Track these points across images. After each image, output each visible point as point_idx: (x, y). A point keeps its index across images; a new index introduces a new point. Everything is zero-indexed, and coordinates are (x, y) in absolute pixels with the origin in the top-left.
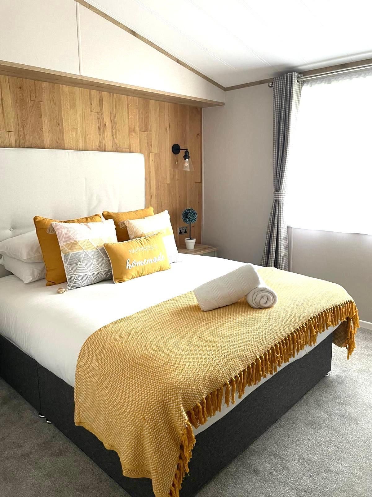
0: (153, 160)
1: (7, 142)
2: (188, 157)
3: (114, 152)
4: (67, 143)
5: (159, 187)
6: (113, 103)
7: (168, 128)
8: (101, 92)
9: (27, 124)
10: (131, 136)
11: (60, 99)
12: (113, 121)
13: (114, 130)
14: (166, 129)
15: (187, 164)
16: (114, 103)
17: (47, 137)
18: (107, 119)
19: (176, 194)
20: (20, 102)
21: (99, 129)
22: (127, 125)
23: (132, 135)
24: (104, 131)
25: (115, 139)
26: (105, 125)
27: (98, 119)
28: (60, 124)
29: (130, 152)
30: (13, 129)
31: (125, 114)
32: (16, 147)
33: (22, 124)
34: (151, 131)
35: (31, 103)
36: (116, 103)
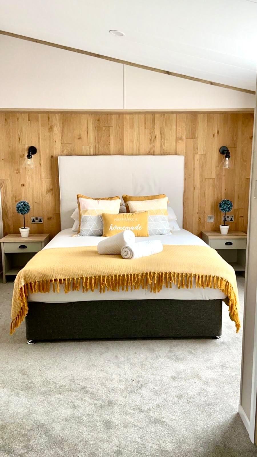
0: (198, 160)
1: (88, 152)
2: (228, 157)
3: (161, 155)
4: (125, 151)
5: (202, 180)
6: (163, 121)
7: (216, 134)
8: (154, 115)
9: (101, 141)
10: (177, 143)
11: (123, 123)
12: (162, 134)
13: (163, 140)
14: (214, 135)
15: (227, 163)
16: (165, 121)
17: (113, 148)
18: (157, 133)
19: (222, 188)
20: (98, 128)
21: (151, 140)
22: (175, 136)
23: (179, 142)
24: (154, 141)
25: (163, 146)
26: (155, 137)
27: (150, 134)
28: (122, 140)
29: (176, 155)
30: (92, 145)
31: (174, 127)
32: (94, 155)
33: (98, 140)
34: (198, 137)
35: (104, 128)
36: (166, 121)
